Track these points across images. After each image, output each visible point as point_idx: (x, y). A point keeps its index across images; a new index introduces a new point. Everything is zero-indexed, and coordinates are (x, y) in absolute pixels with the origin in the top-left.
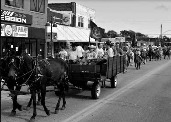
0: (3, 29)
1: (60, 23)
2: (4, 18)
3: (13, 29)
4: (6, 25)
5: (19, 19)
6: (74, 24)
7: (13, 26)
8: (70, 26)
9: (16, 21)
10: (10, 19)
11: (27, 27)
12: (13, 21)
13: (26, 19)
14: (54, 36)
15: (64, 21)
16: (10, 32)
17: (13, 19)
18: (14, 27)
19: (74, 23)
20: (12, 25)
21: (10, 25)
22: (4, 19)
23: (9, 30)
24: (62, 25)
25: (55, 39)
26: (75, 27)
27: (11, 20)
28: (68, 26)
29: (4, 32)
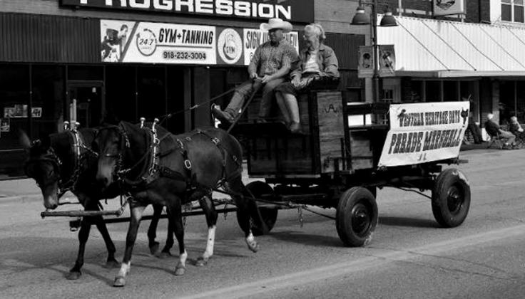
0: (210, 43)
1: (424, 13)
2: (211, 6)
3: (246, 40)
4: (219, 28)
5: (264, 8)
6: (483, 13)
7: (246, 31)
8: (466, 21)
9: (255, 15)
10: (234, 9)
11: (296, 33)
12: (242, 14)
13: (289, 8)
14: (385, 57)
15: (439, 4)
16: (233, 50)
17: (243, 8)
18: (249, 33)
19: (483, 8)
20: (243, 28)
21: (234, 27)
22: (211, 11)
23: (232, 44)
24: (434, 17)
25: (387, 66)
26: (489, 23)
27: (237, 13)
28: (459, 20)
29: (213, 51)
